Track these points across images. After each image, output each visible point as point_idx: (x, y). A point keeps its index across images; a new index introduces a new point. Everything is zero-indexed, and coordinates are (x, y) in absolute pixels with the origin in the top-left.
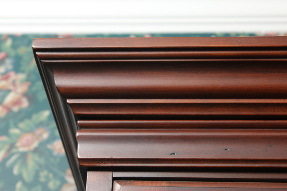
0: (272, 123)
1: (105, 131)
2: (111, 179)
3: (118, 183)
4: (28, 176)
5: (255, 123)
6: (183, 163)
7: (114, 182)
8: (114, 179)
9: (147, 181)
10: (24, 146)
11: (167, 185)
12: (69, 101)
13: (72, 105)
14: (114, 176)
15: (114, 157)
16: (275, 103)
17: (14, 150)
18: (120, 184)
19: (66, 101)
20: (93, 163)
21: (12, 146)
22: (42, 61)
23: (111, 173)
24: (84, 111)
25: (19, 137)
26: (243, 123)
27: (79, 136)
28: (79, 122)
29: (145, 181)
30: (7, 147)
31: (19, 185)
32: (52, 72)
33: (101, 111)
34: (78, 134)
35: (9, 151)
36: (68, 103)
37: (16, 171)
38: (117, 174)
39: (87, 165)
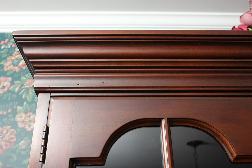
0: (125, 70)
1: (47, 74)
2: (49, 97)
3: (52, 98)
4: (29, 99)
5: (117, 70)
6: (83, 89)
7: (51, 98)
8: (51, 96)
9: (66, 97)
10: (28, 85)
11: (75, 99)
12: (30, 60)
13: (32, 62)
14: (51, 95)
15: (51, 87)
16: (126, 61)
17: (23, 87)
18: (53, 99)
19: (29, 60)
20: (41, 89)
21: (22, 85)
22: (17, 41)
23: (50, 94)
24: (38, 65)
25: (25, 81)
26: (112, 70)
27: (35, 77)
28: (35, 70)
29: (65, 97)
30: (20, 86)
31: (25, 103)
32: (22, 47)
33: (45, 65)
34: (34, 76)
35: (20, 87)
36: (30, 61)
37: (23, 97)
38: (52, 94)
39: (38, 90)
